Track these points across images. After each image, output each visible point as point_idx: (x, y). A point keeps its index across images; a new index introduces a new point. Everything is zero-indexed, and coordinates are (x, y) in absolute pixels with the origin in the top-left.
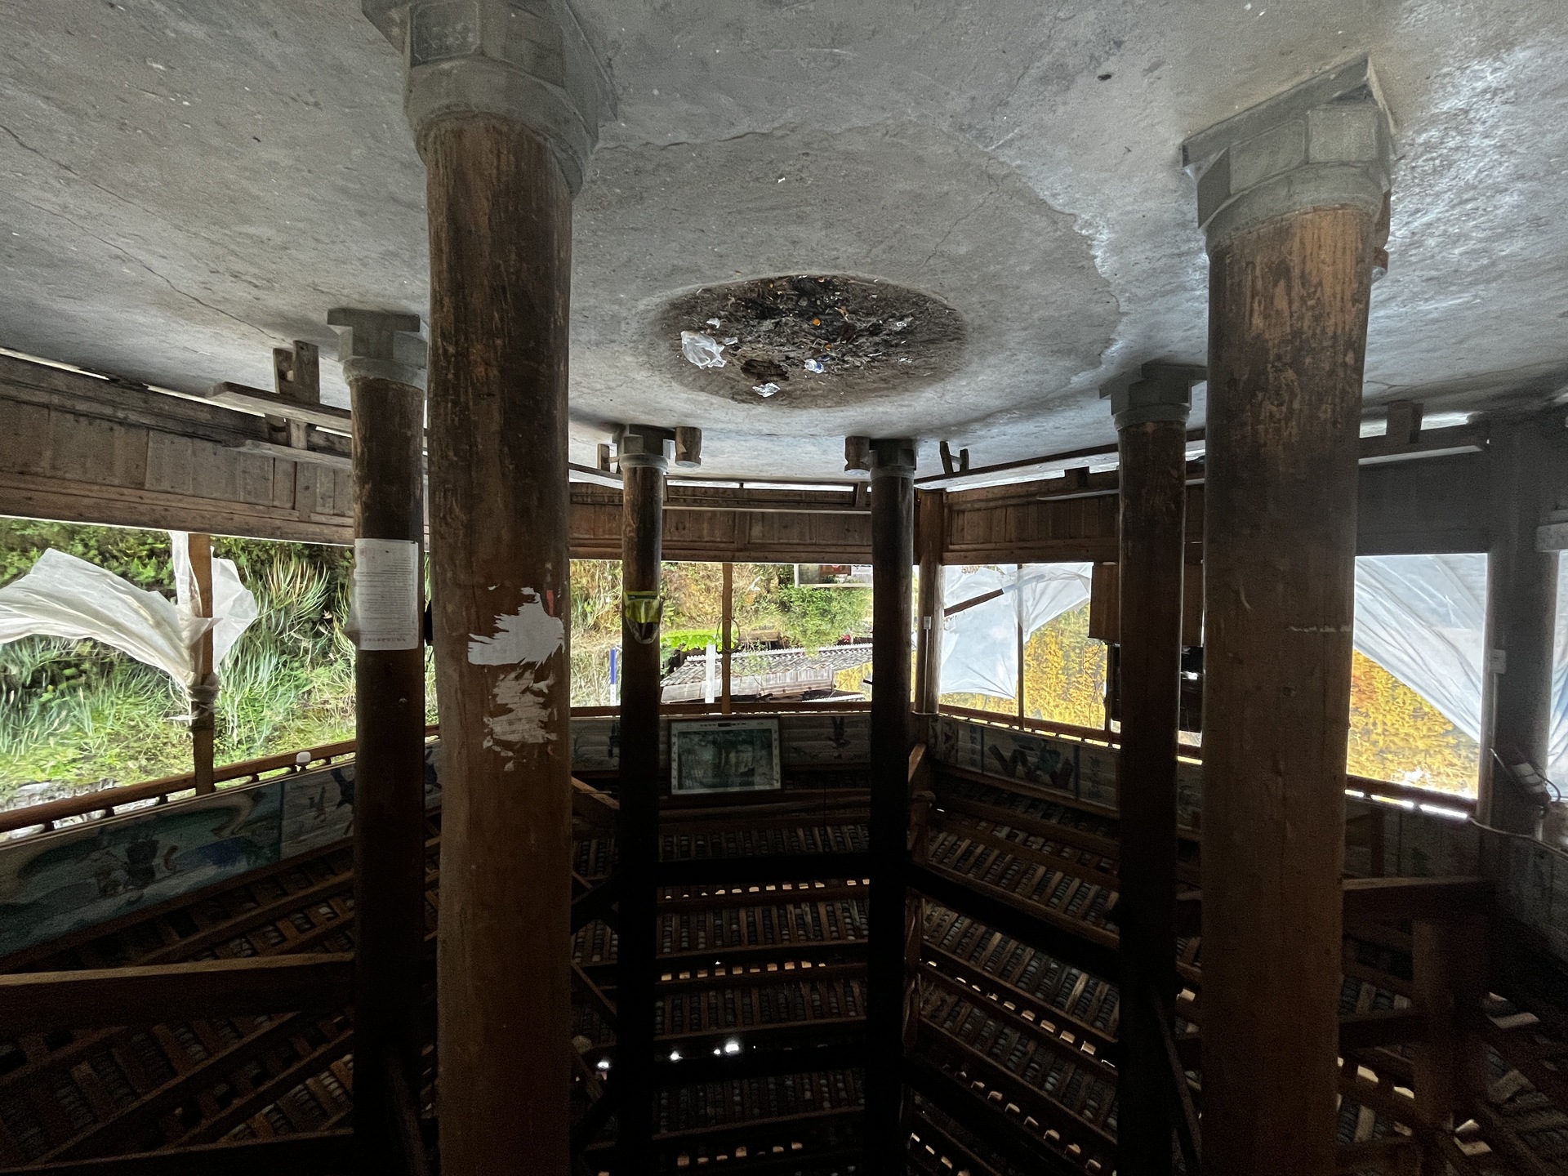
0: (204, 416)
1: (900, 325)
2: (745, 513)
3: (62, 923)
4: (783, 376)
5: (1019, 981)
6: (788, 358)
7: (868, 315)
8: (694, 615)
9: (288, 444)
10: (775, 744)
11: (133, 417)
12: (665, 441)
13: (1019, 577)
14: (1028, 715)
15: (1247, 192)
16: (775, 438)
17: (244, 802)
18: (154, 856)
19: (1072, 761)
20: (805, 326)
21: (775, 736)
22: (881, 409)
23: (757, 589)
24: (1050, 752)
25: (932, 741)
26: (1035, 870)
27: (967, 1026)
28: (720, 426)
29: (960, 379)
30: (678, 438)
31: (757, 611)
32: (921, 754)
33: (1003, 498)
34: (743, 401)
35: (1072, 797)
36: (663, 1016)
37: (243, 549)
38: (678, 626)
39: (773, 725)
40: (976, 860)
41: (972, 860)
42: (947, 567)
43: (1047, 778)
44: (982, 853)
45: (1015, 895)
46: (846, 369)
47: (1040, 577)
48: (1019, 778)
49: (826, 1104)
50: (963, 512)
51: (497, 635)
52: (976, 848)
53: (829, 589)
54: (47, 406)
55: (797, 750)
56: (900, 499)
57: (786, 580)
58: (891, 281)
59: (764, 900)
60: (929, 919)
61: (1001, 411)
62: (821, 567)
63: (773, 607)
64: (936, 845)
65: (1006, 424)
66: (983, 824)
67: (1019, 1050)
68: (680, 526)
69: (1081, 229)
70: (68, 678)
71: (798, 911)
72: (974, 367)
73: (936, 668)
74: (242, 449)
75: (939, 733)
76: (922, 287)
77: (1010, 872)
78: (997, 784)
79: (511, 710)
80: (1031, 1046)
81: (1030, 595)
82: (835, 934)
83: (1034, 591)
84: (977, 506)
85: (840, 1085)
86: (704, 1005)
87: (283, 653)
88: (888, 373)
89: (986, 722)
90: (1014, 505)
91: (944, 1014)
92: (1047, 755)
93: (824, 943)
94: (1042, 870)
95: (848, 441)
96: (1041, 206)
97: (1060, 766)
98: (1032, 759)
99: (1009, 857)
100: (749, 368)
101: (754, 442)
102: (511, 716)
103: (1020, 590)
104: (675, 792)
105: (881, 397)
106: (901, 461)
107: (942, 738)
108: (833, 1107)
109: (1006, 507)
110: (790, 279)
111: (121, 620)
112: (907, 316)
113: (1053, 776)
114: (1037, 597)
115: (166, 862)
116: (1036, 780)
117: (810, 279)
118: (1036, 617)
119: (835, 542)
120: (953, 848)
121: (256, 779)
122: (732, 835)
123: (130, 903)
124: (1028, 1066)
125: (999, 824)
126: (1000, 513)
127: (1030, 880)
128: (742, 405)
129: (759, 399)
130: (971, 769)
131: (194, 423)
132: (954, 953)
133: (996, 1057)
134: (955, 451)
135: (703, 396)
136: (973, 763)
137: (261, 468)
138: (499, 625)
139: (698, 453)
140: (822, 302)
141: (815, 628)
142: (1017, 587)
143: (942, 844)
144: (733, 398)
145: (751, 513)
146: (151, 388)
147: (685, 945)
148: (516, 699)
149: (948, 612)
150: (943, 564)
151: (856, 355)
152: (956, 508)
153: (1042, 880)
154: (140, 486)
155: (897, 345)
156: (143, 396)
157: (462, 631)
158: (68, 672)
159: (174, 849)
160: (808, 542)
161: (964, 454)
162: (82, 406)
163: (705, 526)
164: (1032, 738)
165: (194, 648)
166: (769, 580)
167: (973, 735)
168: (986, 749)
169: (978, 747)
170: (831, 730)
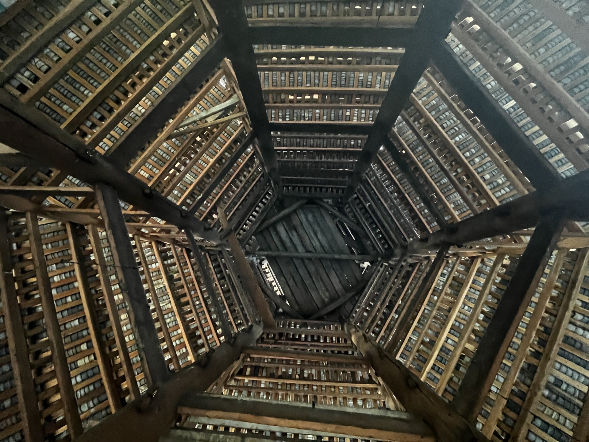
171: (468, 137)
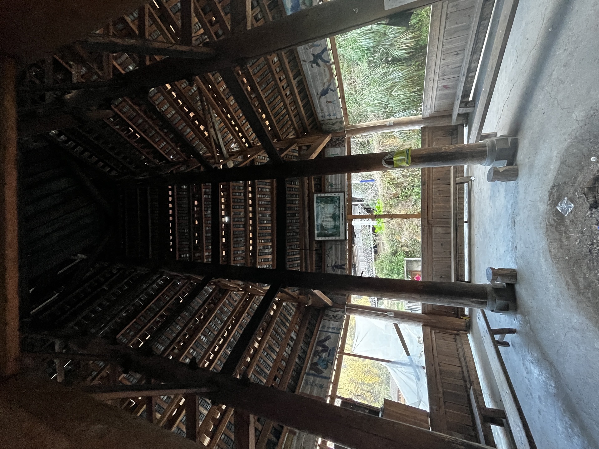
10: (334, 238)
13: (418, 366)
14: (345, 357)
16: (511, 226)
19: (322, 375)
21: (337, 238)
24: (327, 365)
25: (334, 309)
30: (508, 167)
31: (392, 241)
32: (328, 303)
33: (467, 366)
34: (551, 194)
35: (306, 371)
39: (342, 237)
42: (421, 328)
43: (315, 360)
44: (286, 325)
45: (268, 337)
47: (419, 379)
48: (316, 348)
50: (456, 342)
52: (289, 323)
53: (404, 274)
55: (331, 248)
57: (407, 254)
63: (395, 248)
66: (298, 328)
68: (441, 192)
71: (270, 247)
73: (367, 315)
75: (337, 313)
77: (278, 337)
78: (313, 337)
80: (216, 334)
81: (408, 371)
83: (410, 373)
84: (460, 350)
89: (341, 336)
90: (463, 371)
91: (231, 300)
92: (325, 363)
93: (257, 256)
95: (513, 271)
97: (320, 368)
98: (324, 355)
99: (284, 337)
104: (315, 196)
106: (499, 302)
107: (335, 314)
109: (461, 367)
113: (316, 364)
114: (406, 374)
116: (315, 355)
118: (395, 372)
119: (434, 270)
122: (298, 221)
124: (210, 330)
126: (457, 363)
128: (547, 195)
129: (555, 203)
130: (321, 326)
133: (214, 318)
136: (323, 327)
139: (499, 179)
142: (411, 364)
145: (450, 227)
150: (423, 326)
161: (506, 344)
163: (441, 204)
166: (407, 247)
167: (336, 329)
168: (330, 334)
169: (330, 330)
170: (339, 264)
171: (204, 345)
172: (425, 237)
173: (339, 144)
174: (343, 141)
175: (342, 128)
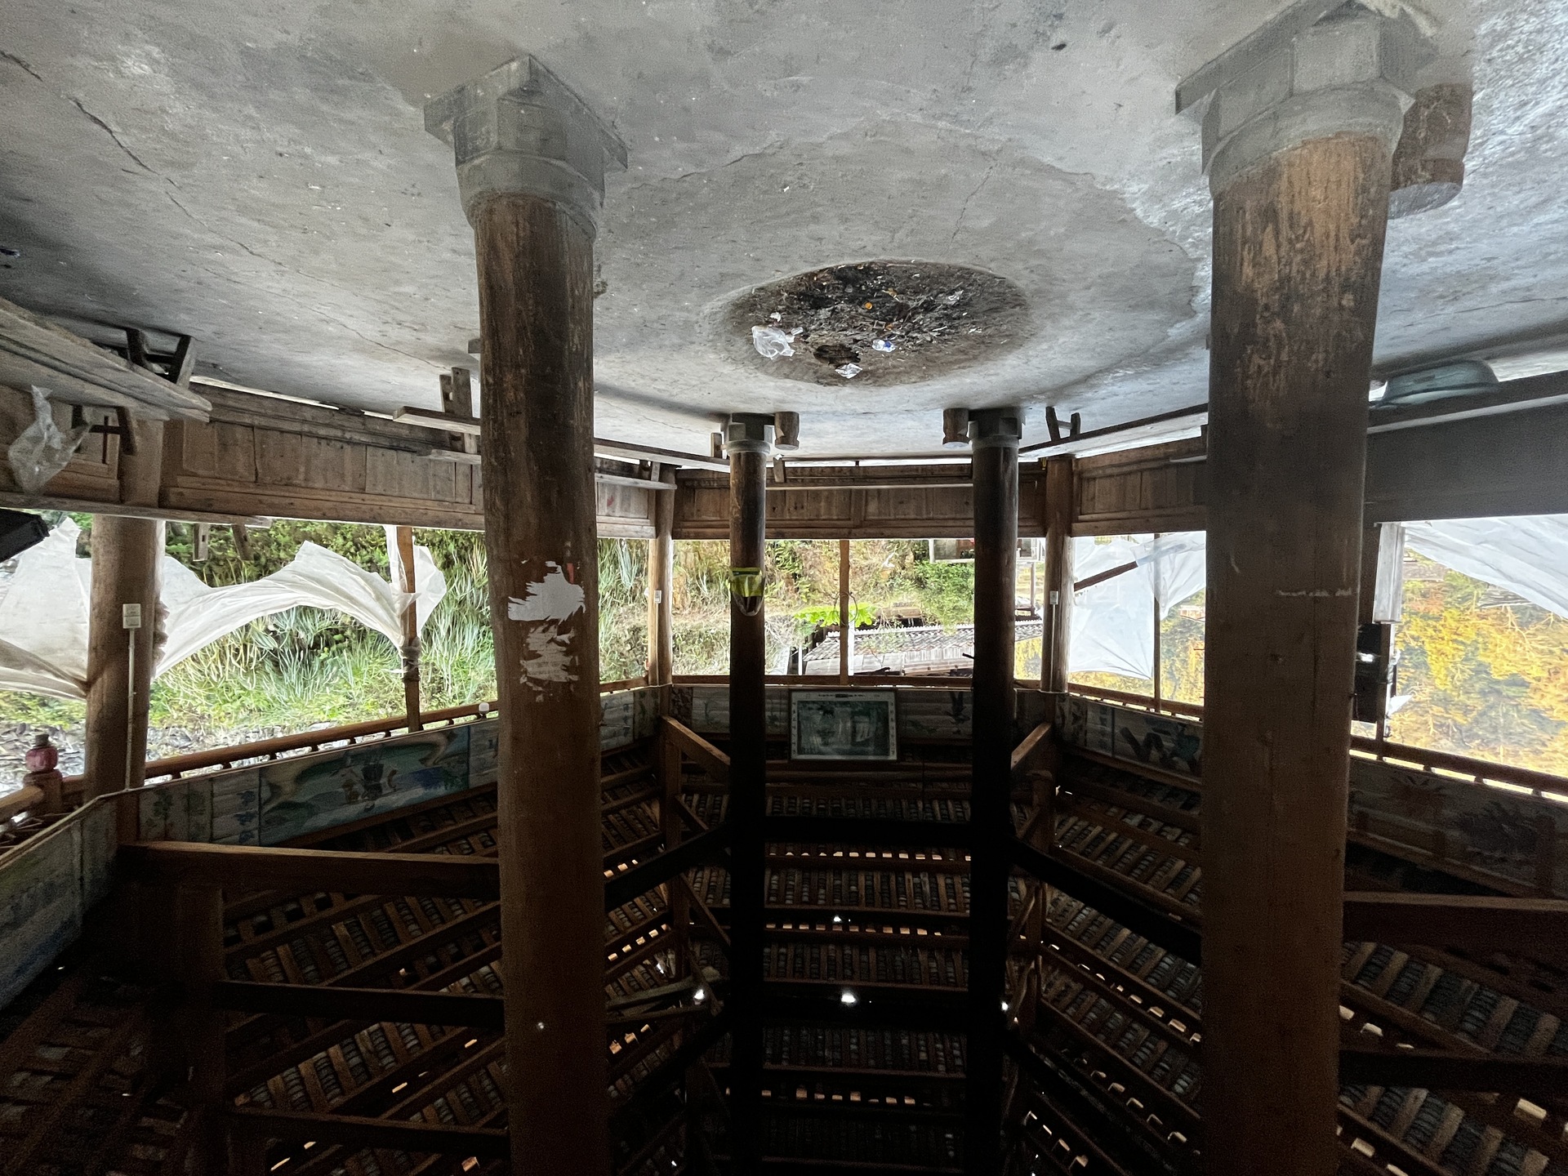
0: (405, 432)
1: (952, 300)
2: (861, 490)
3: (323, 820)
4: (855, 359)
5: (1149, 976)
6: (856, 341)
7: (916, 293)
8: (829, 591)
9: (463, 451)
10: (892, 716)
11: (357, 437)
12: (767, 427)
13: (1156, 548)
14: (1165, 696)
15: (1235, 133)
16: (872, 416)
17: (441, 739)
18: (380, 776)
20: (860, 310)
21: (891, 708)
22: (968, 380)
23: (891, 565)
24: (1189, 737)
25: (1059, 721)
26: (1173, 863)
27: (1093, 1015)
28: (815, 409)
29: (1039, 343)
30: (777, 422)
31: (891, 587)
32: (1044, 732)
33: (1139, 462)
34: (829, 384)
36: (786, 961)
37: (452, 538)
38: (814, 602)
39: (890, 698)
40: (1108, 848)
41: (1102, 846)
42: (1076, 540)
43: (1183, 765)
44: (1114, 841)
45: (1149, 887)
46: (920, 345)
47: (1181, 547)
48: (1155, 764)
49: (941, 1068)
50: (1094, 479)
51: (528, 598)
52: (1108, 835)
53: (965, 564)
54: (300, 434)
55: (914, 723)
56: (1002, 469)
57: (921, 556)
58: (925, 260)
59: (879, 865)
60: (1055, 902)
61: (1101, 371)
62: (959, 541)
63: (908, 582)
64: (1064, 829)
65: (1113, 385)
66: (1114, 810)
67: (1148, 1048)
68: (799, 505)
69: (1105, 185)
70: (337, 642)
71: (917, 880)
72: (1049, 329)
73: (1063, 646)
74: (431, 457)
75: (1067, 714)
76: (961, 260)
77: (1146, 863)
78: (1129, 769)
79: (540, 656)
80: (1163, 1045)
81: (1168, 566)
82: (953, 907)
83: (1172, 563)
84: (1109, 471)
85: (956, 1052)
86: (824, 958)
87: (482, 624)
88: (964, 344)
89: (1121, 704)
90: (1150, 469)
91: (1067, 999)
92: (1185, 741)
93: (942, 913)
94: (1180, 864)
95: (947, 413)
96: (1049, 170)
98: (1168, 744)
99: (1144, 848)
100: (822, 353)
101: (852, 422)
102: (540, 660)
103: (1157, 564)
104: (796, 756)
105: (964, 368)
106: (1003, 430)
107: (1069, 718)
108: (947, 1071)
109: (1142, 471)
110: (831, 271)
111: (354, 595)
112: (956, 290)
113: (1191, 763)
114: (1175, 570)
115: (389, 781)
116: (1171, 766)
117: (849, 268)
118: (1176, 591)
119: (953, 516)
120: (1083, 833)
121: (452, 723)
122: (851, 802)
123: (367, 810)
124: (1157, 1065)
125: (1134, 811)
126: (1134, 480)
127: (1166, 873)
128: (828, 387)
129: (843, 381)
130: (1101, 751)
131: (399, 438)
132: (1079, 939)
133: (1121, 1051)
134: (1063, 415)
135: (789, 383)
136: (1103, 745)
137: (447, 472)
138: (530, 590)
139: (796, 436)
140: (867, 287)
141: (951, 605)
142: (1155, 558)
143: (1072, 828)
144: (818, 382)
145: (867, 490)
146: (367, 413)
147: (806, 899)
148: (543, 648)
149: (1078, 586)
150: (1071, 534)
151: (920, 330)
152: (1086, 475)
153: (1180, 873)
154: (363, 490)
155: (959, 318)
156: (361, 420)
157: (503, 595)
158: (337, 637)
159: (394, 772)
160: (925, 517)
161: (1076, 418)
162: (322, 432)
163: (823, 504)
164: (1166, 721)
165: (403, 617)
166: (904, 557)
167: (1104, 716)
168: (1116, 731)
169: (1109, 729)
170: (950, 706)
172: (887, 532)
173: (685, 700)
174: (681, 690)
175: (654, 692)
